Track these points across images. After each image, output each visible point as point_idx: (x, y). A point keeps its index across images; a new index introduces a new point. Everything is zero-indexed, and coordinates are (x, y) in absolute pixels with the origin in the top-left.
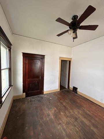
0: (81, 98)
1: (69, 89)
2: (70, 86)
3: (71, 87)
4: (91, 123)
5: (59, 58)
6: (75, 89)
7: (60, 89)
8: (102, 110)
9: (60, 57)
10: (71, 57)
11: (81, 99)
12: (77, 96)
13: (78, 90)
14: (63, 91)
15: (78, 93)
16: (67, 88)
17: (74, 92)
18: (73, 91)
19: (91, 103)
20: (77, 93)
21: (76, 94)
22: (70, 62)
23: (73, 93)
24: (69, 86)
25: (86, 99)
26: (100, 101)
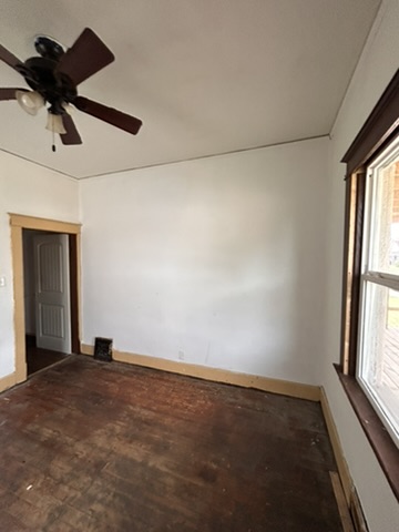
0: (126, 374)
1: (79, 353)
2: (82, 342)
3: (87, 341)
4: (150, 447)
5: (8, 217)
6: (103, 345)
7: (30, 371)
8: (183, 384)
9: (11, 214)
10: (79, 219)
11: (126, 378)
12: (110, 371)
13: (114, 347)
14: (45, 375)
15: (114, 358)
16: (69, 351)
17: (101, 359)
18: (96, 356)
19: (155, 375)
20: (111, 360)
21: (108, 366)
22: (73, 238)
23: (94, 367)
24: (79, 342)
25: (140, 371)
26: (178, 361)
